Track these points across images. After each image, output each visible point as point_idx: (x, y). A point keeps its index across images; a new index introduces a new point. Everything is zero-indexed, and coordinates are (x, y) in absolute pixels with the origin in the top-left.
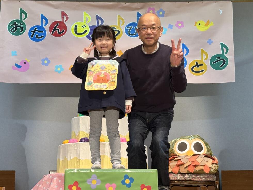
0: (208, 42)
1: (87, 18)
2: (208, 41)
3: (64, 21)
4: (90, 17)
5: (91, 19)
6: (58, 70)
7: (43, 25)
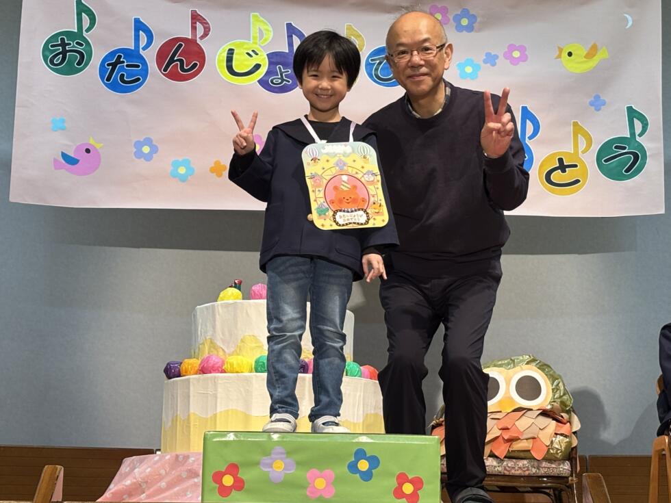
0: (591, 104)
1: (260, 30)
2: (593, 99)
3: (198, 37)
4: (271, 29)
5: (272, 33)
6: (178, 173)
7: (141, 48)
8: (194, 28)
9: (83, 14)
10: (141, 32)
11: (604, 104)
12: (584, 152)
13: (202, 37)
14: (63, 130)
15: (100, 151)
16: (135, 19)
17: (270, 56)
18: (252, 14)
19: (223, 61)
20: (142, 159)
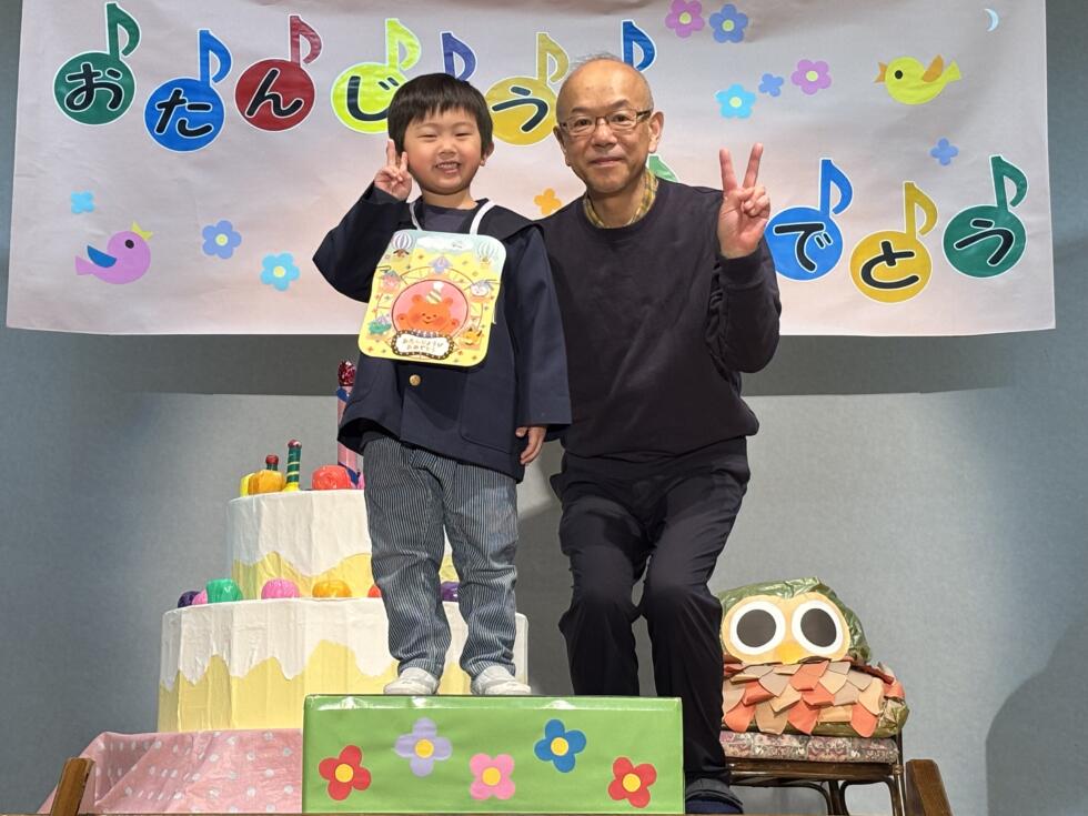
0: (934, 154)
1: (400, 44)
3: (302, 58)
4: (418, 44)
5: (420, 51)
6: (273, 276)
7: (211, 77)
8: (295, 45)
9: (119, 25)
10: (211, 52)
11: (955, 153)
12: (923, 232)
13: (308, 60)
14: (89, 211)
16: (201, 32)
18: (387, 20)
19: (343, 95)
20: (216, 256)
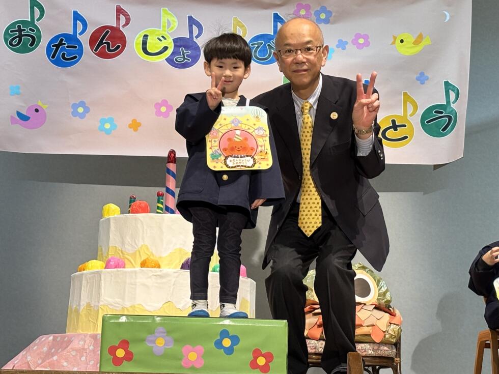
0: (418, 79)
1: (168, 20)
3: (121, 25)
4: (176, 20)
5: (177, 23)
6: (105, 128)
7: (78, 33)
8: (118, 19)
9: (35, 7)
10: (78, 21)
11: (427, 79)
12: (411, 115)
13: (124, 26)
14: (18, 94)
15: (46, 111)
16: (74, 11)
17: (175, 41)
18: (162, 9)
19: (140, 43)
20: (78, 117)
